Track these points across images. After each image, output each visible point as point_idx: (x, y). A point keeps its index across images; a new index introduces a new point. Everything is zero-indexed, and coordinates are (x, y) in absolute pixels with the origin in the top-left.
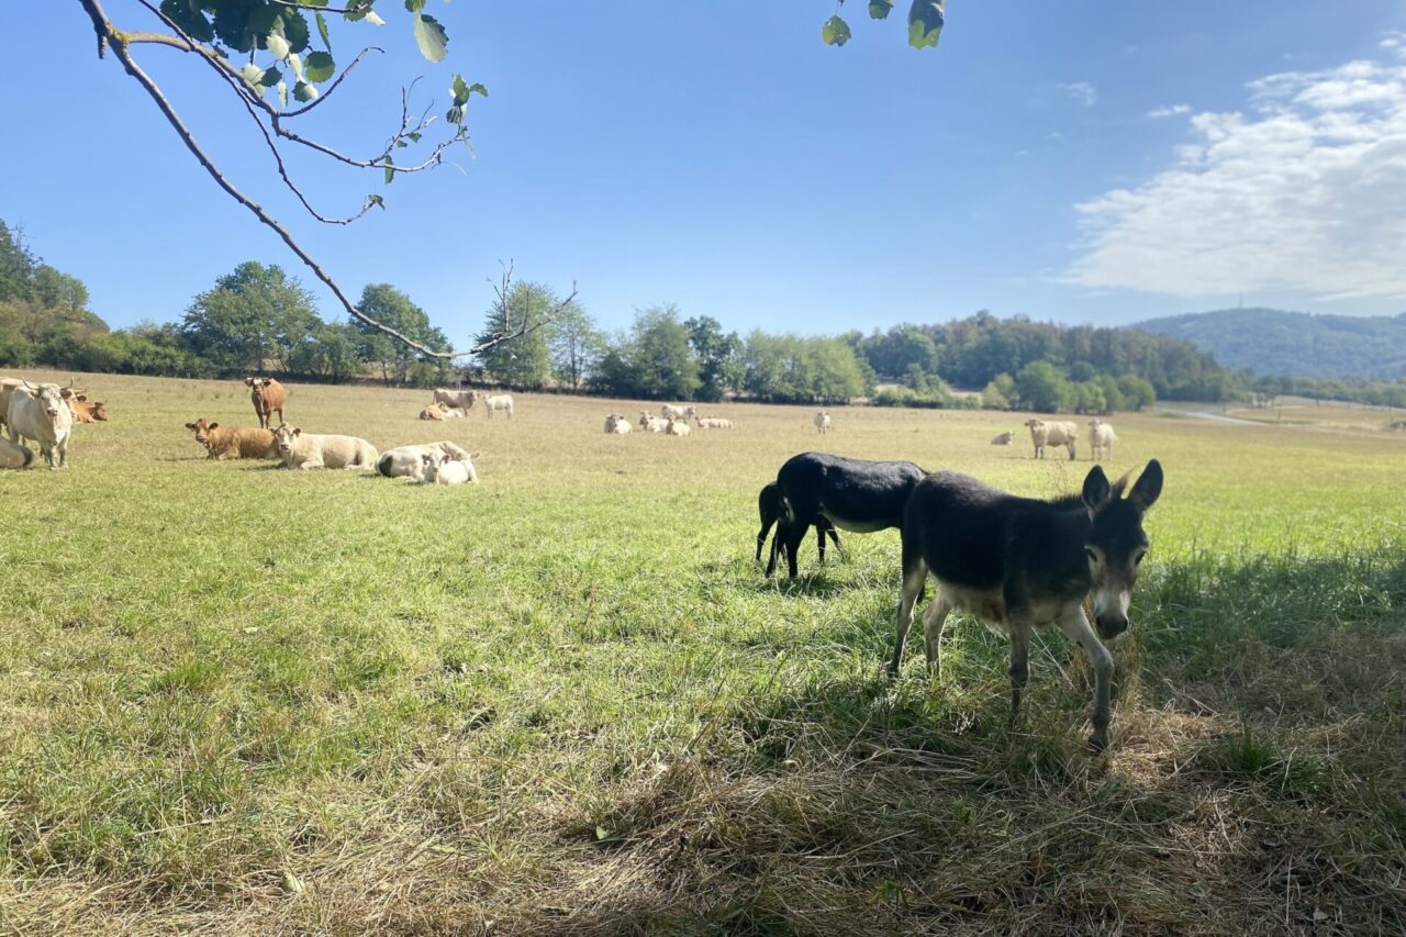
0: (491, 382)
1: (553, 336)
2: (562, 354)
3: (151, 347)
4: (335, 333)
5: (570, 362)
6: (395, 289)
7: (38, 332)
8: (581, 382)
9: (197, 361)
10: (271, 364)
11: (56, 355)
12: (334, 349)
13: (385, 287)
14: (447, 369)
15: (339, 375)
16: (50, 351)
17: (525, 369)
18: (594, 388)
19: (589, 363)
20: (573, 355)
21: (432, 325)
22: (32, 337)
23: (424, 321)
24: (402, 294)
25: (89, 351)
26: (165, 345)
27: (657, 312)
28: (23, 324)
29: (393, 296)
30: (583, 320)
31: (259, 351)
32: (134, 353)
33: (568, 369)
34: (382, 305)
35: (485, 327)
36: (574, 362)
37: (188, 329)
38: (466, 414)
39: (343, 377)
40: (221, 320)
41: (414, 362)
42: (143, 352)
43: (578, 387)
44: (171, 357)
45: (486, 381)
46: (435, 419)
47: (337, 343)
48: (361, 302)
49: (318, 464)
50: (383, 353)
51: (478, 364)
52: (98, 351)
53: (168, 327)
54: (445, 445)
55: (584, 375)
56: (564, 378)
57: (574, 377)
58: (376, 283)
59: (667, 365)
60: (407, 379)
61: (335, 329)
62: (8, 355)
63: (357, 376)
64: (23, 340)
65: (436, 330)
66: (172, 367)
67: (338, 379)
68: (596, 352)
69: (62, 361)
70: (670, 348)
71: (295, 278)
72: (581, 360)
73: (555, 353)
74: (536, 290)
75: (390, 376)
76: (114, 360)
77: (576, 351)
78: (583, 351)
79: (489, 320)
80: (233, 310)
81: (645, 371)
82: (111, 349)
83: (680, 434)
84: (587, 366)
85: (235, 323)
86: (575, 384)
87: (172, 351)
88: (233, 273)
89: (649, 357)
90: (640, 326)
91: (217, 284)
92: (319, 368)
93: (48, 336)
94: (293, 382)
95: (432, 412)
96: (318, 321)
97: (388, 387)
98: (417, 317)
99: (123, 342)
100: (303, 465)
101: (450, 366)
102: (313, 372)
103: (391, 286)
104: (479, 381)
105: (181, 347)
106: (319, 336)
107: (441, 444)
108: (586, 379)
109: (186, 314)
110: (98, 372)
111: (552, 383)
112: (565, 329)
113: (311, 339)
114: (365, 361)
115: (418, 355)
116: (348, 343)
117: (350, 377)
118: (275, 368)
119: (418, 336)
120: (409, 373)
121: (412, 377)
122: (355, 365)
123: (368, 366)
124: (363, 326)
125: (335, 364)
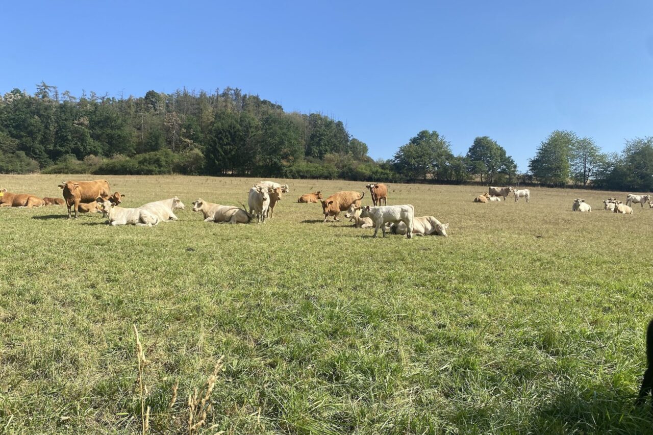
0: (536, 182)
1: (573, 157)
2: (579, 167)
3: (380, 170)
4: (458, 161)
5: (582, 171)
6: (490, 138)
7: (341, 165)
8: (588, 182)
9: (397, 175)
10: (429, 176)
11: (345, 174)
12: (457, 168)
13: (485, 138)
14: (513, 177)
15: (459, 180)
16: (343, 173)
17: (555, 175)
18: (596, 185)
19: (594, 171)
20: (585, 167)
21: (507, 155)
22: (338, 167)
23: (503, 153)
24: (493, 141)
25: (357, 172)
26: (385, 169)
27: (640, 142)
28: (336, 162)
29: (488, 142)
30: (592, 149)
31: (424, 170)
32: (373, 173)
33: (581, 174)
34: (483, 146)
35: (536, 155)
36: (585, 171)
37: (396, 162)
38: (505, 199)
39: (461, 181)
40: (409, 157)
41: (496, 173)
42: (377, 172)
43: (587, 184)
44: (387, 174)
45: (534, 182)
46: (482, 202)
47: (459, 165)
48: (473, 146)
49: (370, 225)
50: (481, 170)
51: (530, 173)
52: (360, 172)
53: (388, 161)
54: (430, 218)
55: (590, 178)
56: (578, 180)
57: (585, 179)
58: (481, 136)
59: (645, 172)
60: (493, 182)
61: (459, 159)
62: (329, 175)
63: (468, 181)
64: (335, 169)
65: (509, 157)
66: (387, 178)
67: (457, 183)
68: (599, 165)
69: (347, 177)
70: (647, 162)
71: (443, 136)
72: (589, 170)
73: (575, 166)
74: (565, 134)
75: (484, 180)
76: (366, 176)
77: (587, 165)
78: (590, 165)
79: (538, 151)
80: (414, 152)
81: (629, 175)
82: (364, 171)
83: (624, 212)
84: (593, 173)
85: (414, 158)
86: (585, 183)
87: (388, 171)
88: (417, 136)
89: (633, 167)
90: (629, 150)
91: (410, 141)
92: (451, 177)
93: (344, 166)
94: (438, 184)
95: (480, 198)
96: (452, 156)
97: (482, 186)
98: (499, 152)
99: (370, 168)
100: (363, 226)
101: (515, 175)
102: (447, 179)
103: (488, 137)
104: (530, 182)
105: (391, 169)
106: (451, 162)
107: (428, 217)
108: (592, 180)
109: (395, 155)
110: (359, 181)
111: (571, 182)
112: (581, 154)
113: (448, 164)
114: (473, 174)
115: (499, 170)
116: (465, 165)
117: (465, 181)
118: (431, 178)
119: (499, 161)
120: (493, 179)
121: (495, 181)
122: (467, 175)
123: (474, 176)
124: (473, 157)
125: (457, 175)
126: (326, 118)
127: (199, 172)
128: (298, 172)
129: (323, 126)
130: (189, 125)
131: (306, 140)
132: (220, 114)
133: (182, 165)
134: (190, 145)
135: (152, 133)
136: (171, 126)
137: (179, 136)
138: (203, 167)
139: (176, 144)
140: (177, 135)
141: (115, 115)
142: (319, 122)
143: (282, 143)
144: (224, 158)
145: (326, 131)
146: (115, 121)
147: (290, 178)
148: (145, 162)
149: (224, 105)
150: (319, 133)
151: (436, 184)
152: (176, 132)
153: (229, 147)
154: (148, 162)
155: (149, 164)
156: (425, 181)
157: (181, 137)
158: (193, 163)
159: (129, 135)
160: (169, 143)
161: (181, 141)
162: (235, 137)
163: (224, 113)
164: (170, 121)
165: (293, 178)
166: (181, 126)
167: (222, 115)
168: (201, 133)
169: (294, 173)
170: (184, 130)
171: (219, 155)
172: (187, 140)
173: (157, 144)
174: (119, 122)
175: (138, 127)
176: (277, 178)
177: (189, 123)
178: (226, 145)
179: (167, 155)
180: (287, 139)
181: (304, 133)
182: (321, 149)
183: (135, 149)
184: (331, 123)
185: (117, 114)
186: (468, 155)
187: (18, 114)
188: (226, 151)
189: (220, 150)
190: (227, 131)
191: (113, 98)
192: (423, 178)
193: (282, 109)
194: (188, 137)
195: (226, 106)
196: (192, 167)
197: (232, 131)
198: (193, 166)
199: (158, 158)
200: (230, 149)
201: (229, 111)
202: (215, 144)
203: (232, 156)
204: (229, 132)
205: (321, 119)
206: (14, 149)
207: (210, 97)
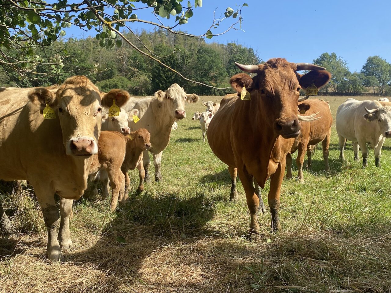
4: (355, 76)
6: (380, 57)
10: (330, 90)
12: (354, 83)
13: (376, 57)
15: (355, 92)
24: (382, 59)
29: (379, 60)
34: (374, 64)
39: (357, 93)
41: (386, 86)
47: (355, 80)
48: (366, 64)
50: (374, 83)
58: (372, 56)
60: (384, 93)
61: (355, 75)
63: (363, 92)
71: (340, 57)
75: (376, 92)
88: (319, 58)
92: (348, 90)
94: (338, 96)
96: (349, 73)
97: (375, 96)
102: (346, 92)
103: (378, 57)
106: (349, 78)
113: (346, 79)
114: (366, 86)
115: (389, 83)
116: (360, 80)
117: (360, 93)
118: (332, 91)
119: (389, 75)
120: (384, 90)
121: (385, 92)
122: (362, 88)
123: (368, 88)
124: (366, 73)
125: (354, 88)
126: (240, 46)
127: (147, 93)
128: (224, 90)
129: (239, 53)
130: (135, 57)
131: (225, 65)
132: (158, 48)
133: (134, 88)
134: (136, 72)
135: (107, 65)
136: (121, 59)
137: (128, 65)
138: (150, 89)
139: (126, 72)
140: (126, 65)
141: (79, 52)
142: (235, 50)
143: (211, 68)
144: (166, 82)
145: (240, 57)
146: (80, 56)
147: (218, 95)
148: (106, 87)
149: (160, 40)
150: (235, 58)
151: (336, 96)
152: (125, 63)
153: (169, 73)
154: (108, 87)
155: (110, 88)
156: (326, 94)
157: (129, 67)
158: (142, 87)
159: (90, 66)
160: (121, 71)
161: (129, 70)
162: (174, 65)
163: (161, 47)
164: (121, 54)
165: (221, 95)
166: (129, 58)
167: (160, 48)
168: (145, 62)
169: (221, 92)
170: (132, 61)
171: (162, 80)
172: (134, 69)
173: (112, 72)
174: (83, 56)
175: (97, 60)
176: (207, 95)
177: (135, 56)
178: (167, 72)
179: (122, 81)
180: (215, 64)
181: (223, 59)
182: (237, 71)
183: (95, 78)
184: (244, 50)
185: (81, 51)
186: (362, 72)
187: (10, 54)
188: (167, 76)
189: (163, 76)
190: (168, 60)
191: (75, 38)
192: (325, 92)
193: (205, 41)
194: (134, 66)
195: (162, 41)
196: (141, 90)
197: (172, 61)
198: (143, 89)
199: (116, 84)
200: (171, 74)
201: (165, 44)
202: (159, 71)
203: (172, 80)
204: (170, 61)
205: (236, 47)
206: (9, 80)
207: (148, 34)
